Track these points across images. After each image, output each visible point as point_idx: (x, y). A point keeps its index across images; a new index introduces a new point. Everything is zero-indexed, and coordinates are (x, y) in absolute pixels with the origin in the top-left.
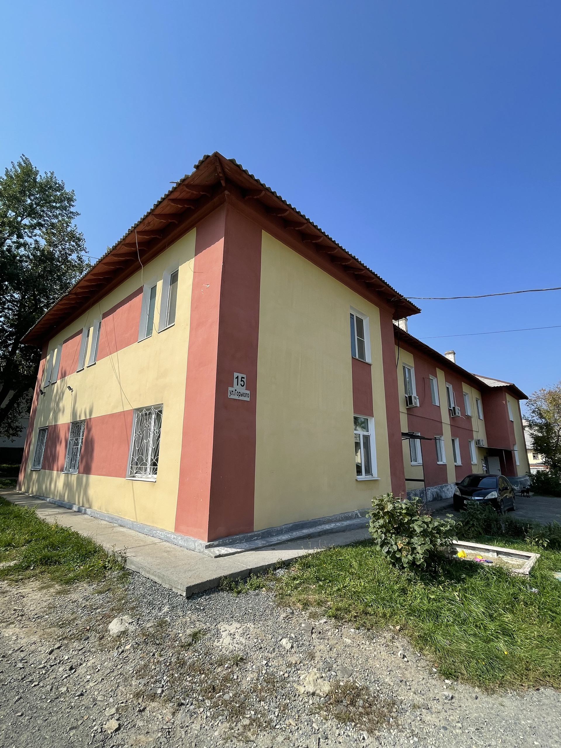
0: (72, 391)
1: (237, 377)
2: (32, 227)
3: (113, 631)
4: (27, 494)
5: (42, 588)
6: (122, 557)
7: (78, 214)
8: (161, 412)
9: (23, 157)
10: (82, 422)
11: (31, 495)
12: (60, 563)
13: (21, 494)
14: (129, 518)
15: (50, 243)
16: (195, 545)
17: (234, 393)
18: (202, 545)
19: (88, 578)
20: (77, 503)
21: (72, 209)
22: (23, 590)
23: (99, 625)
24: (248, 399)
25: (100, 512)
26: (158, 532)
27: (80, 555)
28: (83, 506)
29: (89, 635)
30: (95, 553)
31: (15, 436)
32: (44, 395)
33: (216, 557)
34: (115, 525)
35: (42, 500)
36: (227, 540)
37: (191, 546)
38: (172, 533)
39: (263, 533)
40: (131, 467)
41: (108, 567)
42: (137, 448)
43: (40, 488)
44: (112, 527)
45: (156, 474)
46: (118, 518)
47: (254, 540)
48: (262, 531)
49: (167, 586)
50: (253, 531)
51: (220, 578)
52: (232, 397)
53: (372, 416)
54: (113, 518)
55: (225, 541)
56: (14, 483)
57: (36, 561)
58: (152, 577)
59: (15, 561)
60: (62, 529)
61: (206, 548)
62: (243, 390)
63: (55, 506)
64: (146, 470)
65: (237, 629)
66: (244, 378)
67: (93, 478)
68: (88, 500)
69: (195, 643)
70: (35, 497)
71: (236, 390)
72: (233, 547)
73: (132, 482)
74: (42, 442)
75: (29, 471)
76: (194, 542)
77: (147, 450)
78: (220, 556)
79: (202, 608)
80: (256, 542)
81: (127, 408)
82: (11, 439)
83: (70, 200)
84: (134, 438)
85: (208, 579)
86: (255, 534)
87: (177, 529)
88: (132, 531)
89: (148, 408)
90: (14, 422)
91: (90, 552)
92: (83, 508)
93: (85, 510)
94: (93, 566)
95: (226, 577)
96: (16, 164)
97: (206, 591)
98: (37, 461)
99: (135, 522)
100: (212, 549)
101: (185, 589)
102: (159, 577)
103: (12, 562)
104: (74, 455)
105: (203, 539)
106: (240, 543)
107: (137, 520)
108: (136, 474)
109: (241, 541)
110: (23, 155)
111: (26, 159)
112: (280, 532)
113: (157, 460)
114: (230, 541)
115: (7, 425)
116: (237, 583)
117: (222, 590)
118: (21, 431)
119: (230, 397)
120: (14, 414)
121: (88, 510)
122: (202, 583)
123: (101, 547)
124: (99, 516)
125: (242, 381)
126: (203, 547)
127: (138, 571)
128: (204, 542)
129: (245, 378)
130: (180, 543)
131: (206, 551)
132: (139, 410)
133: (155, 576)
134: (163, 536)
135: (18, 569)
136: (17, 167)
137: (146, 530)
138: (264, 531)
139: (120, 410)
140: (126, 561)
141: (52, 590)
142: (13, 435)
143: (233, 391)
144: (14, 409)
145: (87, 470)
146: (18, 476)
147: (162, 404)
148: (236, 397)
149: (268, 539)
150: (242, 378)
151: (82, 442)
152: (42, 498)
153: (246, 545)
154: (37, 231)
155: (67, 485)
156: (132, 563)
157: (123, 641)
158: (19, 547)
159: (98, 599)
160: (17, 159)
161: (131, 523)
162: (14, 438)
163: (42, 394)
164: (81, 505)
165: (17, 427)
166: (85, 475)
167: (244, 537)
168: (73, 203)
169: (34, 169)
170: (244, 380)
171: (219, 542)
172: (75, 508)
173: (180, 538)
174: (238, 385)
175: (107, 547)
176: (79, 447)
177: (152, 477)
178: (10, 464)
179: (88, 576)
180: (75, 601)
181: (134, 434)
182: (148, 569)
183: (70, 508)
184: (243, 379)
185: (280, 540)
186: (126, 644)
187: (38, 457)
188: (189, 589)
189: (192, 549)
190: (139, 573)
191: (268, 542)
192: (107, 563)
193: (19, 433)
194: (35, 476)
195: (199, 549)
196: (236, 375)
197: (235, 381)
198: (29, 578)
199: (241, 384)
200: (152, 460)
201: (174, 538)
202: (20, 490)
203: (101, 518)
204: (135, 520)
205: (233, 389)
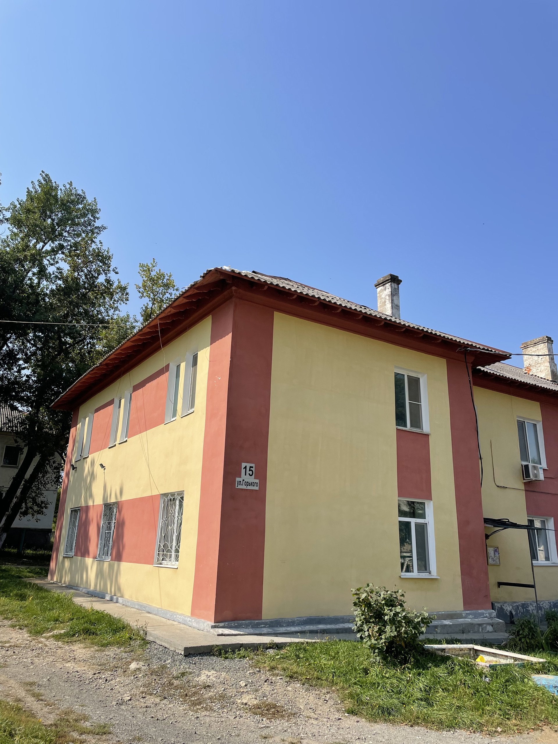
0: (104, 469)
1: (245, 468)
2: (54, 251)
3: (132, 668)
4: (60, 584)
5: (86, 647)
6: (144, 631)
7: (105, 228)
8: (182, 498)
9: (42, 174)
10: (114, 503)
11: (64, 585)
12: (97, 635)
13: (53, 583)
14: (155, 605)
15: (75, 268)
16: (204, 625)
17: (242, 483)
18: (209, 625)
19: (117, 644)
20: (109, 592)
21: (98, 224)
22: (72, 648)
23: (123, 666)
24: (257, 488)
25: (131, 600)
26: (178, 616)
27: (112, 630)
28: (115, 595)
29: (117, 670)
30: (123, 629)
31: (40, 514)
32: (76, 470)
33: (219, 635)
34: (143, 612)
35: (76, 590)
36: (232, 623)
37: (201, 627)
38: (189, 617)
39: (271, 622)
40: (159, 554)
41: (133, 638)
42: (163, 535)
43: (73, 578)
44: (141, 613)
45: (178, 561)
46: (147, 605)
47: (262, 627)
48: (270, 620)
49: (172, 649)
50: (261, 619)
51: (213, 646)
52: (240, 487)
53: (430, 498)
54: (141, 606)
55: (231, 624)
56: (45, 572)
57: (79, 631)
58: (163, 644)
59: (64, 630)
60: (97, 612)
61: (212, 628)
62: (252, 479)
63: (89, 595)
64: (170, 557)
65: (213, 674)
66: (252, 467)
67: (124, 566)
68: (119, 589)
69: (183, 677)
70: (69, 587)
71: (243, 480)
72: (237, 630)
73: (159, 569)
74: (74, 525)
75: (61, 558)
76: (204, 623)
77: (172, 536)
78: (222, 635)
79: (194, 662)
80: (262, 629)
81: (155, 493)
82: (35, 517)
83: (94, 212)
84: (161, 524)
85: (203, 645)
86: (262, 622)
87: (193, 614)
88: (157, 616)
89: (173, 494)
90: (39, 496)
91: (120, 628)
92: (115, 597)
93: (117, 599)
94: (122, 637)
95: (217, 646)
96: (37, 183)
97: (201, 654)
98: (69, 548)
99: (160, 608)
100: (217, 629)
101: (183, 649)
102: (168, 643)
103: (62, 631)
104: (107, 540)
105: (211, 621)
106: (246, 628)
107: (162, 606)
108: (163, 562)
109: (247, 626)
110: (42, 171)
111: (47, 175)
112: (292, 623)
113: (179, 547)
114: (236, 624)
115: (31, 500)
116: (226, 652)
117: (214, 655)
118: (46, 508)
119: (237, 488)
120: (39, 485)
121: (119, 598)
122: (197, 647)
123: (128, 625)
124: (129, 604)
125: (250, 470)
126: (210, 627)
127: (154, 641)
128: (211, 623)
129: (254, 467)
130: (193, 624)
131: (212, 630)
132: (166, 495)
133: (165, 642)
134: (181, 620)
135: (66, 635)
136: (37, 187)
137: (168, 615)
138: (273, 620)
139: (148, 494)
140: (146, 634)
141: (92, 649)
142: (39, 512)
143: (240, 481)
144: (39, 480)
145: (119, 558)
146: (49, 565)
147: (184, 491)
148: (244, 487)
149: (276, 629)
150: (251, 467)
151: (114, 526)
152: (76, 588)
153: (252, 631)
154: (60, 256)
155: (100, 573)
156: (151, 635)
157: (137, 673)
158: (64, 622)
159: (125, 655)
160: (38, 177)
161: (157, 609)
162: (39, 516)
163: (73, 469)
164: (113, 594)
165: (42, 502)
166: (116, 562)
167: (251, 623)
168: (97, 216)
169: (54, 184)
170: (253, 469)
171: (225, 624)
172: (108, 598)
173: (193, 620)
174: (246, 475)
175: (133, 624)
176: (112, 532)
177: (175, 564)
178: (35, 550)
179: (118, 643)
180: (109, 655)
181: (161, 520)
182: (161, 638)
183: (103, 598)
184: (251, 469)
185: (288, 630)
186: (139, 674)
187: (71, 542)
188: (186, 649)
189: (202, 629)
190: (155, 642)
191: (275, 631)
192: (132, 636)
193: (44, 510)
194: (67, 563)
195: (207, 629)
196: (244, 465)
197: (243, 471)
198: (75, 642)
199: (249, 474)
200: (175, 547)
201: (189, 621)
202: (52, 579)
203: (131, 606)
204: (160, 607)
205: (241, 479)
